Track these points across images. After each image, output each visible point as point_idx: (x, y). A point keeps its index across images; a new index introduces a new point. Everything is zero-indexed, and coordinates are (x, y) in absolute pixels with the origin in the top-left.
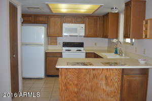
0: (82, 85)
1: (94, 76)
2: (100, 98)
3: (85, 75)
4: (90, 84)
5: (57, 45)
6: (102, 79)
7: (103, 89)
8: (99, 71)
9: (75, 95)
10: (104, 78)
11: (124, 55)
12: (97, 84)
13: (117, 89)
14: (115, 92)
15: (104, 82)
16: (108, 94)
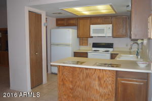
0: (76, 82)
1: (87, 76)
2: (93, 98)
3: (78, 73)
4: (83, 83)
5: (87, 45)
6: (95, 80)
7: (97, 90)
8: (91, 71)
9: (70, 91)
10: (97, 79)
11: (139, 57)
12: (90, 83)
13: (111, 92)
14: (109, 95)
15: (97, 83)
16: (101, 96)
